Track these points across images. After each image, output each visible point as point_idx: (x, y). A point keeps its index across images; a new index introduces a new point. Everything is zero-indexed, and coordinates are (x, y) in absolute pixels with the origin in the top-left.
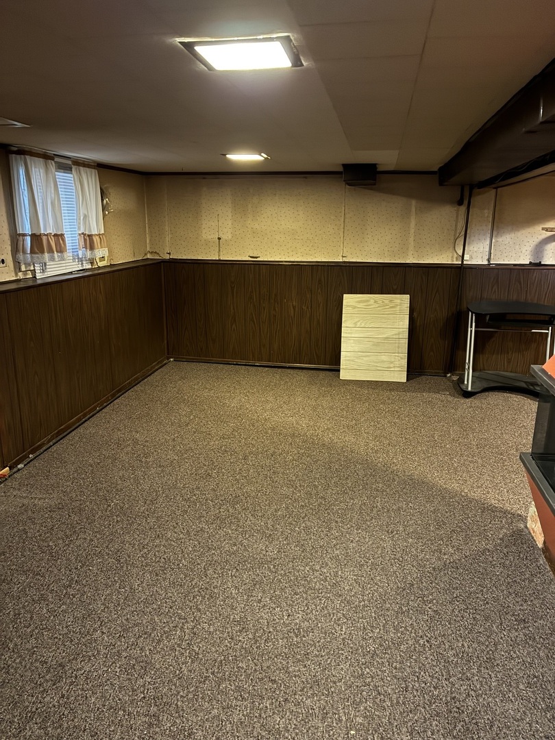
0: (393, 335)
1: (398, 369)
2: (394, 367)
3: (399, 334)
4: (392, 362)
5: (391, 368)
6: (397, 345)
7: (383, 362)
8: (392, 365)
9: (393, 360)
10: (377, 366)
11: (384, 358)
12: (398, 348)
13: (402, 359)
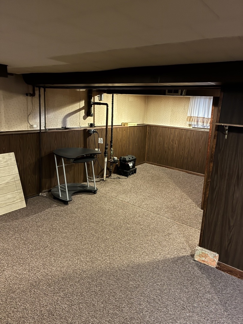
0: (11, 180)
1: (19, 201)
2: (17, 200)
3: (14, 178)
4: (14, 198)
5: (15, 201)
6: (15, 185)
7: (9, 199)
8: (15, 199)
9: (15, 196)
10: (6, 203)
11: (9, 196)
12: (16, 187)
13: (20, 193)
